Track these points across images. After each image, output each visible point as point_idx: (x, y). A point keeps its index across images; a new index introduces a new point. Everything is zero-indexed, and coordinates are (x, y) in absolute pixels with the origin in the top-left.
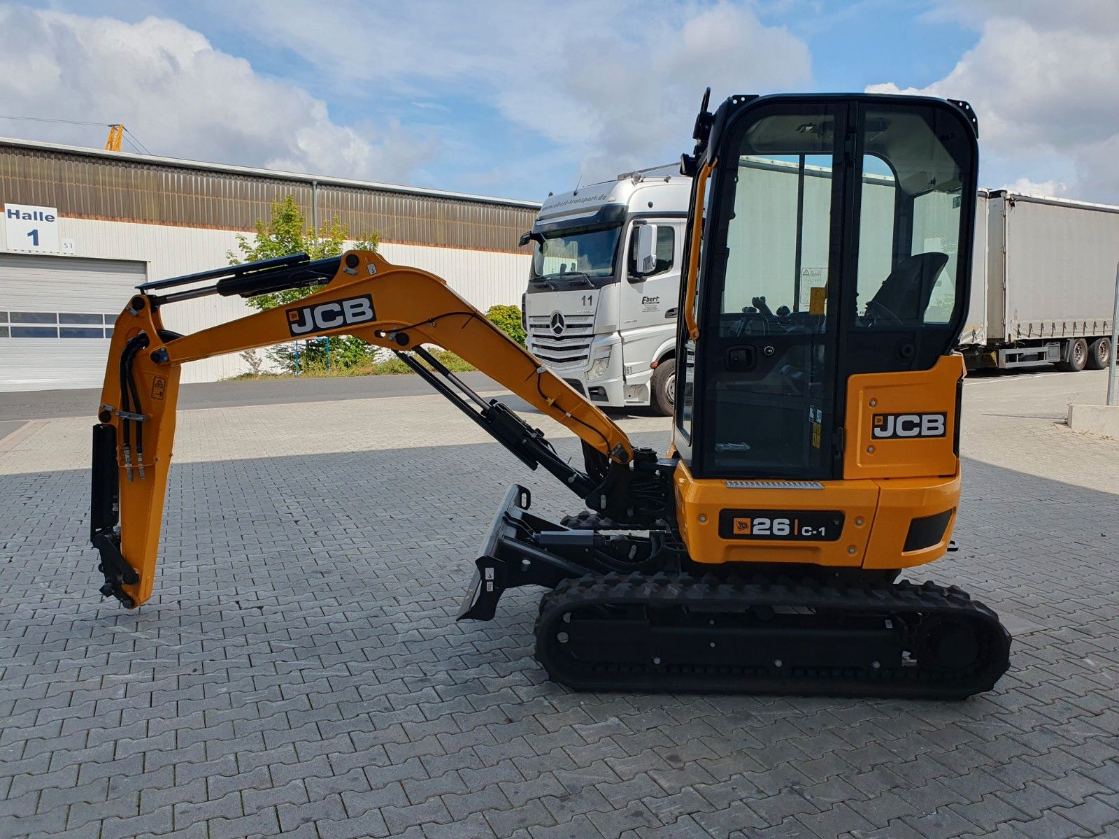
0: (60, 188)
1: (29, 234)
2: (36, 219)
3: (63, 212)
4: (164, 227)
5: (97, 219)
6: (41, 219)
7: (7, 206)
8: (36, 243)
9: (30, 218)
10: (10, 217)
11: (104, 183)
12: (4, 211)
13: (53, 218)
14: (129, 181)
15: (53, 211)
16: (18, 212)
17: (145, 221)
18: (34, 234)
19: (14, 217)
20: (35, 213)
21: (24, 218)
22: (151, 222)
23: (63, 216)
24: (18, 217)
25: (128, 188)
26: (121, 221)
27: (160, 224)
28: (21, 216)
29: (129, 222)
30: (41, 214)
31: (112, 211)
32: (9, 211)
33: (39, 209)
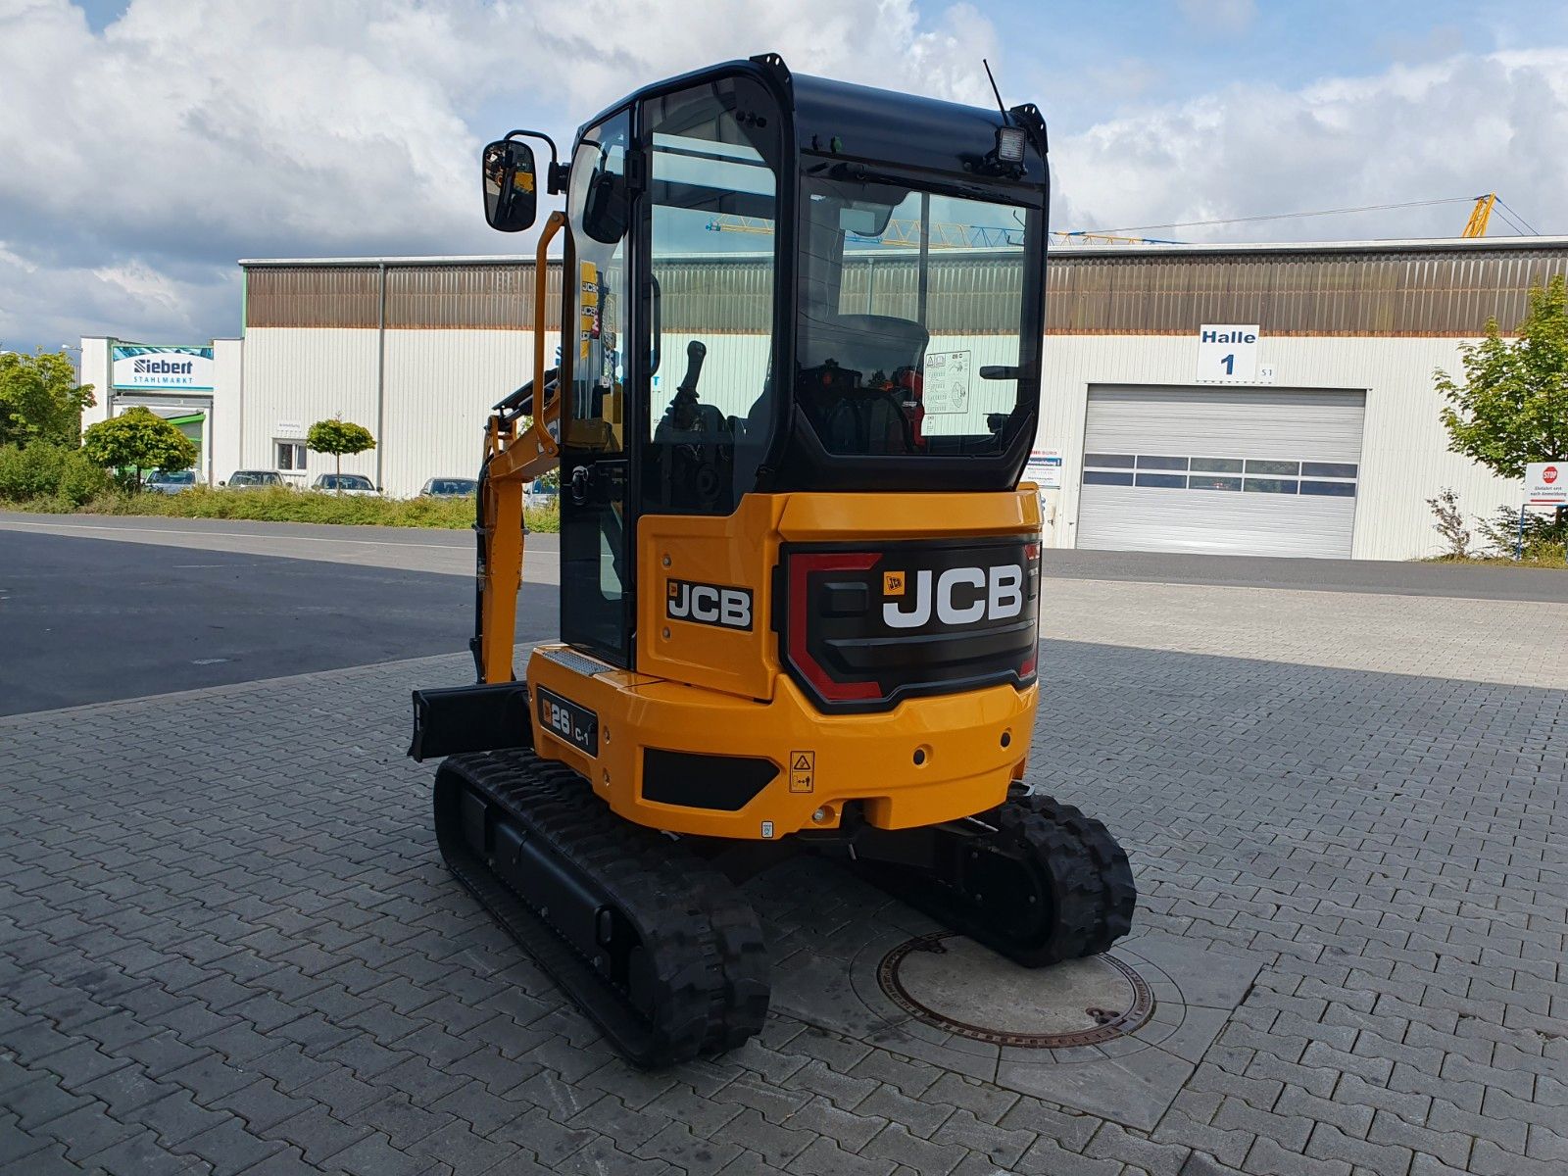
0: (1268, 298)
1: (1223, 361)
2: (1233, 341)
3: (1266, 331)
4: (1397, 339)
5: (1307, 335)
6: (1240, 341)
7: (1204, 328)
8: (1229, 372)
9: (1227, 341)
10: (1205, 341)
11: (1324, 287)
12: (1199, 334)
13: (1254, 338)
14: (1358, 280)
15: (1255, 330)
16: (1214, 333)
17: (1372, 334)
18: (1229, 360)
19: (1209, 340)
20: (1234, 333)
21: (1220, 341)
22: (1382, 333)
23: (1266, 335)
24: (1213, 341)
25: (1354, 289)
26: (1339, 335)
27: (1392, 336)
28: (1217, 338)
29: (1350, 336)
30: (1240, 333)
31: (1329, 323)
32: (1205, 333)
33: (1237, 328)
